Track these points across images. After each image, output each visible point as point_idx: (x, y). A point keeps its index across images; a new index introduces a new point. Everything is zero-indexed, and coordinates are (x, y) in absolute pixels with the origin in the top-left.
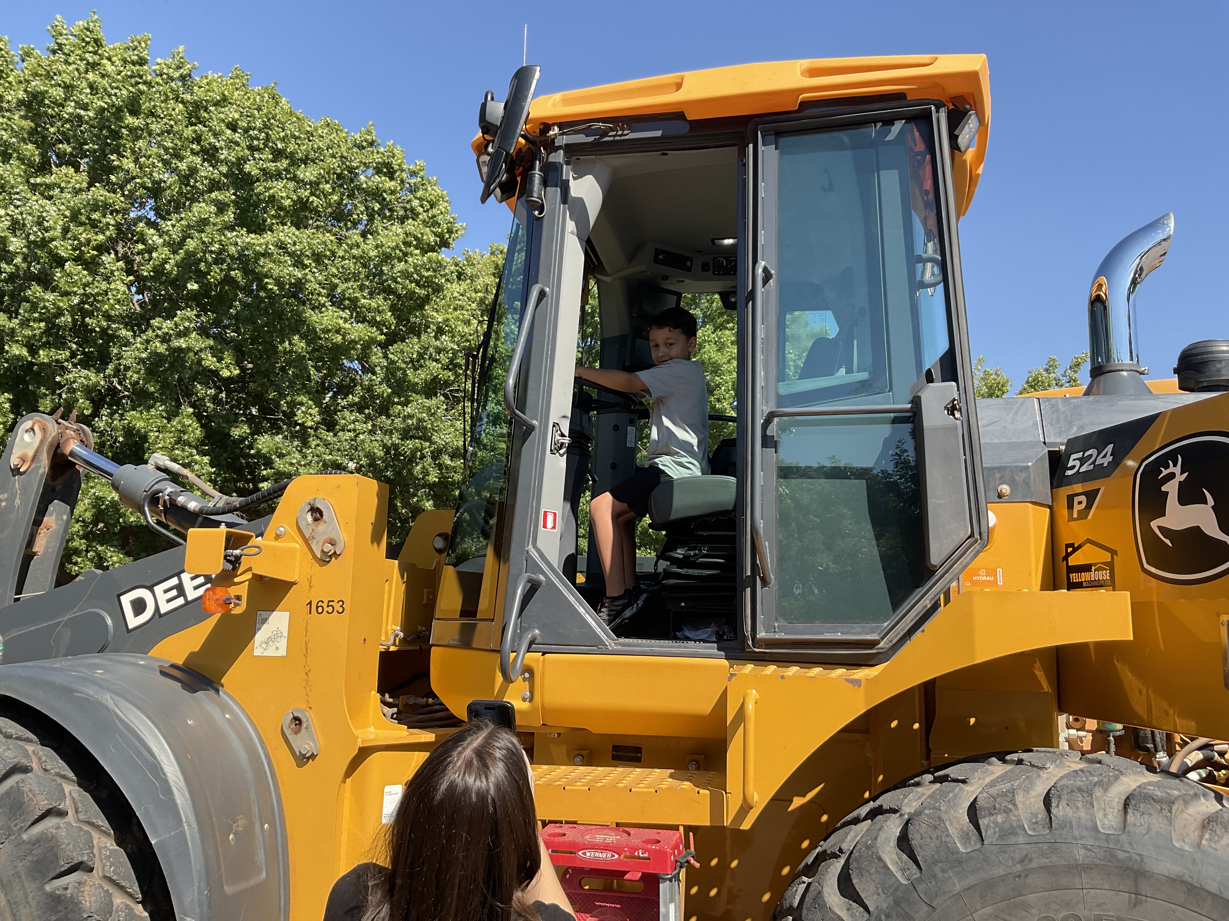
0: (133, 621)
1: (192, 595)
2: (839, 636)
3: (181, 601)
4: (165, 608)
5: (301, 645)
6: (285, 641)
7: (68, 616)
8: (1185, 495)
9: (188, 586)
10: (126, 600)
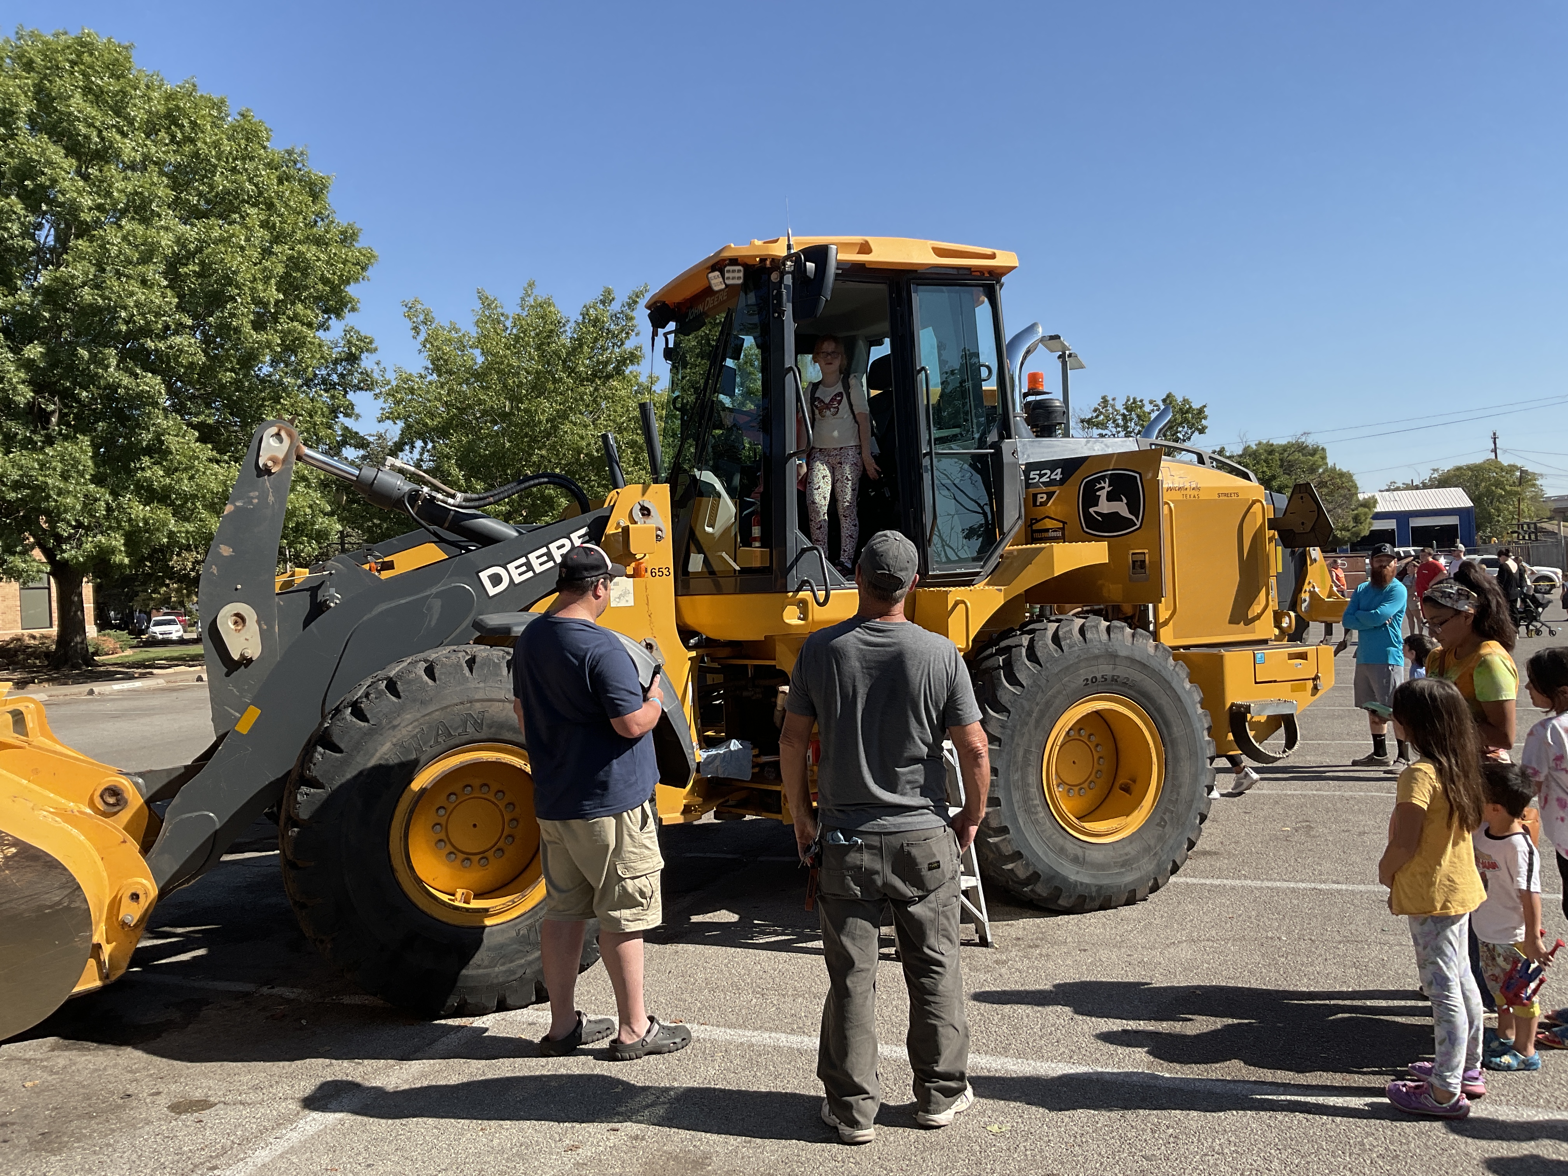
0: (492, 591)
1: (538, 569)
2: (963, 571)
3: (530, 574)
4: (518, 580)
5: (643, 598)
6: (632, 596)
7: (434, 590)
8: (1111, 497)
9: (535, 563)
10: (484, 576)
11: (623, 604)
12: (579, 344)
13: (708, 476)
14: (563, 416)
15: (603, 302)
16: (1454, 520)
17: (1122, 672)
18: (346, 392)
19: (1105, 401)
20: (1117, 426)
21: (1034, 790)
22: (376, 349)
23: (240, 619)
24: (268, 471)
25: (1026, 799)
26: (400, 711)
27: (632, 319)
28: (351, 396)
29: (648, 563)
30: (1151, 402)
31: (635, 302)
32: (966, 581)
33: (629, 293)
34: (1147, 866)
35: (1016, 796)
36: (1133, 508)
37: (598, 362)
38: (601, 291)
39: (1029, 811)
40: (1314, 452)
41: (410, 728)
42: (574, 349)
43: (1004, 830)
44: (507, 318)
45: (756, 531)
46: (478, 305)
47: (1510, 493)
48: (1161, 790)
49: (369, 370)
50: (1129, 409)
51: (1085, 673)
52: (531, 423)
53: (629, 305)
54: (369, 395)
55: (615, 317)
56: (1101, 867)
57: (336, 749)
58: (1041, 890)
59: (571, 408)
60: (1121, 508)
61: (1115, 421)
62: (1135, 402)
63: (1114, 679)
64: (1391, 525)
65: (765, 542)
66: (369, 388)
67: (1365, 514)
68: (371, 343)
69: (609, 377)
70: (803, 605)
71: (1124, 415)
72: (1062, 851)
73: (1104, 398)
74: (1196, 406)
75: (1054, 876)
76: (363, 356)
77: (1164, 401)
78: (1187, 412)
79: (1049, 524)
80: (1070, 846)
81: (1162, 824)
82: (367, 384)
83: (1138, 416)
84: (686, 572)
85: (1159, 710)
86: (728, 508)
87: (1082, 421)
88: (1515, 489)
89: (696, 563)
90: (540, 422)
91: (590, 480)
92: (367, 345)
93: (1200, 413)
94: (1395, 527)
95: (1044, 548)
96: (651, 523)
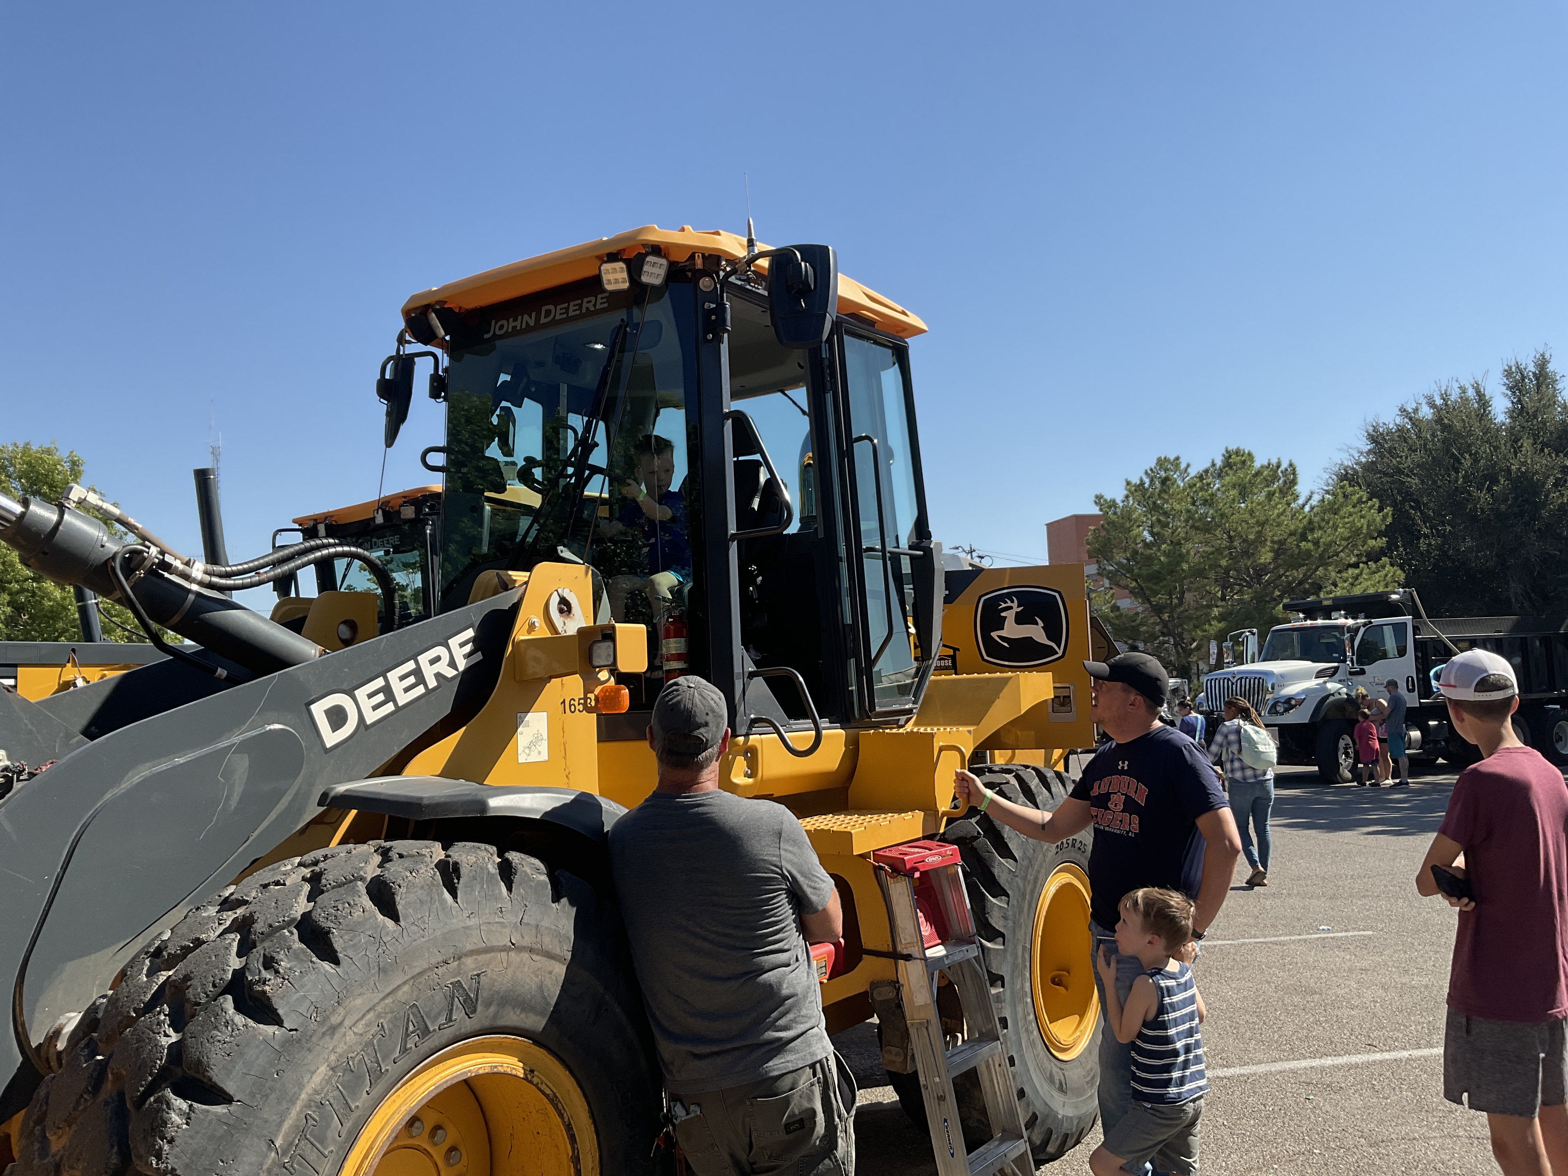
0: (331, 738)
1: (403, 699)
3: (390, 707)
4: (371, 717)
5: (560, 747)
6: (545, 744)
7: (236, 739)
8: (1020, 619)
9: (397, 687)
10: (318, 710)
11: (534, 758)
26: (341, 992)
36: (1053, 632)
41: (360, 1028)
57: (216, 1097)
60: (1036, 632)
70: (751, 755)
95: (1010, 678)
96: (573, 625)
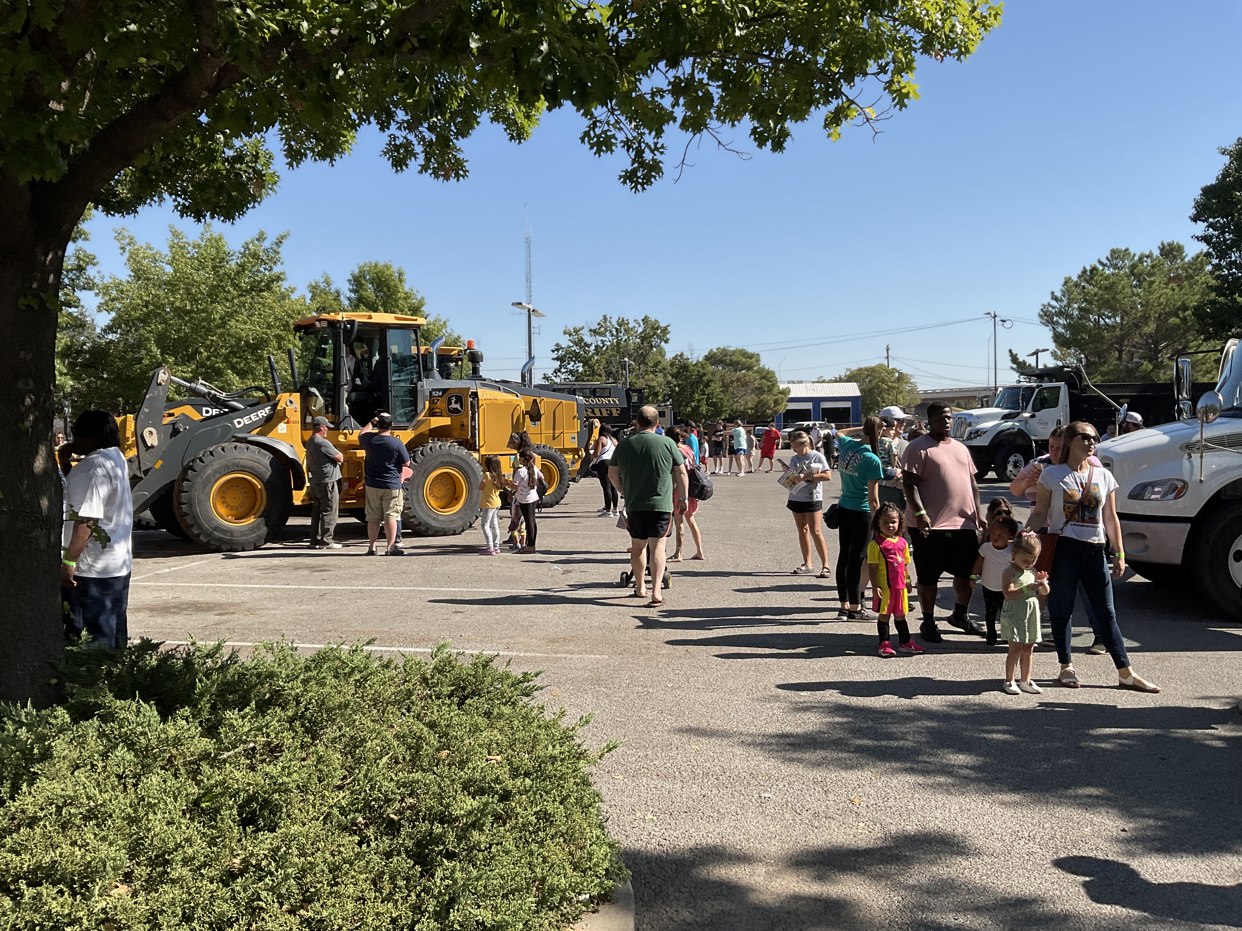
0: (238, 426)
2: (403, 425)
3: (251, 421)
4: (247, 423)
5: (289, 430)
6: (285, 429)
7: (219, 426)
8: (456, 403)
9: (253, 418)
10: (235, 421)
11: (283, 432)
12: (242, 267)
13: (314, 390)
14: (230, 315)
15: (258, 240)
16: (848, 405)
17: (453, 460)
18: (74, 291)
19: (605, 318)
20: (612, 335)
21: (421, 497)
22: (98, 263)
23: (151, 433)
24: (160, 384)
25: (418, 499)
26: (214, 461)
27: (278, 253)
28: (78, 293)
29: (292, 419)
30: (635, 321)
31: (281, 242)
32: (405, 428)
33: (277, 236)
34: (460, 523)
35: (414, 497)
36: (461, 406)
37: (255, 281)
38: (257, 232)
39: (419, 502)
40: (751, 356)
41: (217, 466)
42: (239, 272)
43: (410, 508)
44: (189, 245)
45: (330, 410)
46: (170, 235)
47: (891, 388)
48: (467, 499)
49: (92, 277)
50: (620, 325)
51: (440, 460)
52: (209, 320)
53: (277, 244)
54: (92, 293)
55: (266, 251)
56: (443, 522)
57: (195, 471)
58: (422, 528)
59: (236, 311)
60: (458, 406)
61: (611, 332)
62: (623, 320)
63: (451, 462)
64: (809, 406)
65: (333, 413)
66: (91, 289)
67: (782, 399)
68: (94, 259)
69: (262, 291)
70: (345, 434)
71: (617, 329)
72: (430, 516)
73: (604, 316)
74: (663, 324)
75: (427, 524)
76: (88, 268)
77: (643, 320)
78: (657, 329)
79: (438, 410)
80: (432, 514)
81: (466, 509)
82: (89, 286)
83: (625, 330)
84: (305, 423)
85: (466, 473)
86: (321, 401)
87: (590, 331)
88: (894, 384)
89: (309, 419)
90: (214, 319)
91: (247, 358)
92: (91, 260)
93: (665, 331)
94: (811, 407)
95: (432, 418)
96: (293, 406)
